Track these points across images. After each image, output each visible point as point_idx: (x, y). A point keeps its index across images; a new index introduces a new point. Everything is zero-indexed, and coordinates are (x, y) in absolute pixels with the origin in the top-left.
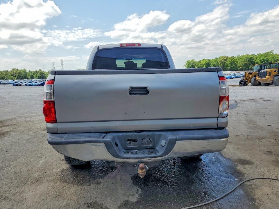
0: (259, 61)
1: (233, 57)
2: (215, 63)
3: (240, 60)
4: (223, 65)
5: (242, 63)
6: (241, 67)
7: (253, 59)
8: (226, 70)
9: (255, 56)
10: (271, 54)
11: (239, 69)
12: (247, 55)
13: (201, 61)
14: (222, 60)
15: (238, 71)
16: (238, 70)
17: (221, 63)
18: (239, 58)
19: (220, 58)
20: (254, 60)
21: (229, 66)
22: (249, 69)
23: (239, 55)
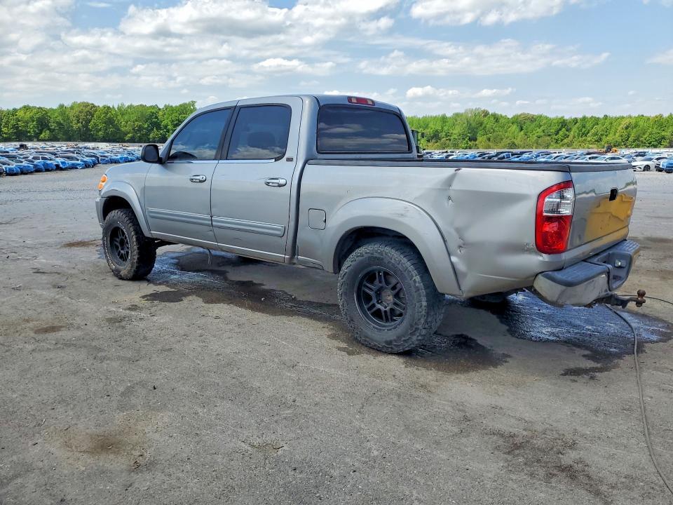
0: (169, 123)
1: (109, 108)
2: (60, 119)
3: (126, 117)
4: (86, 126)
5: (132, 123)
6: (130, 135)
7: (156, 118)
8: (95, 140)
9: (160, 109)
10: (192, 107)
11: (127, 138)
12: (141, 105)
13: (15, 110)
14: (80, 112)
15: (124, 144)
16: (124, 141)
17: (78, 122)
18: (123, 111)
19: (72, 108)
20: (158, 119)
21: (100, 130)
22: (149, 139)
23: (123, 105)
